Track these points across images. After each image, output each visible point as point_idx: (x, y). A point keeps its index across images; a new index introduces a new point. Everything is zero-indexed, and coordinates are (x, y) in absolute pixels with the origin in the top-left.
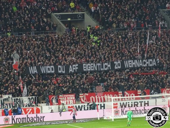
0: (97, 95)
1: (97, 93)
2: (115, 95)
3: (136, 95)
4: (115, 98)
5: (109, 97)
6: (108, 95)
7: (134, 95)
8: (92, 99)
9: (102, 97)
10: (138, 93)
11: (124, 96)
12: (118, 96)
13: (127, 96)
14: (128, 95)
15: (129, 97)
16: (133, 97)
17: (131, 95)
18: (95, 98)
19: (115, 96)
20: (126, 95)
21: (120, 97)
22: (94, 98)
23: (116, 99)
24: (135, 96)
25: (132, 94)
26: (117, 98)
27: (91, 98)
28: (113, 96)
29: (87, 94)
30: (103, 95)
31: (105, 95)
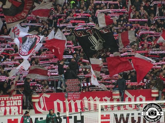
0: (67, 97)
1: (68, 94)
2: (106, 98)
3: (149, 98)
4: (104, 104)
5: (92, 102)
6: (91, 98)
7: (144, 98)
8: (58, 104)
9: (78, 102)
10: (153, 95)
11: (123, 100)
12: (112, 100)
13: (130, 100)
14: (133, 98)
15: (133, 103)
16: (141, 103)
17: (138, 98)
18: (64, 104)
19: (106, 100)
20: (127, 99)
21: (115, 103)
22: (61, 103)
23: (106, 107)
24: (146, 100)
25: (141, 96)
26: (109, 103)
27: (55, 103)
28: (101, 100)
29: (48, 96)
30: (81, 98)
31: (85, 98)
